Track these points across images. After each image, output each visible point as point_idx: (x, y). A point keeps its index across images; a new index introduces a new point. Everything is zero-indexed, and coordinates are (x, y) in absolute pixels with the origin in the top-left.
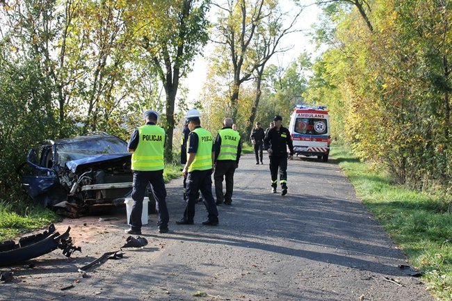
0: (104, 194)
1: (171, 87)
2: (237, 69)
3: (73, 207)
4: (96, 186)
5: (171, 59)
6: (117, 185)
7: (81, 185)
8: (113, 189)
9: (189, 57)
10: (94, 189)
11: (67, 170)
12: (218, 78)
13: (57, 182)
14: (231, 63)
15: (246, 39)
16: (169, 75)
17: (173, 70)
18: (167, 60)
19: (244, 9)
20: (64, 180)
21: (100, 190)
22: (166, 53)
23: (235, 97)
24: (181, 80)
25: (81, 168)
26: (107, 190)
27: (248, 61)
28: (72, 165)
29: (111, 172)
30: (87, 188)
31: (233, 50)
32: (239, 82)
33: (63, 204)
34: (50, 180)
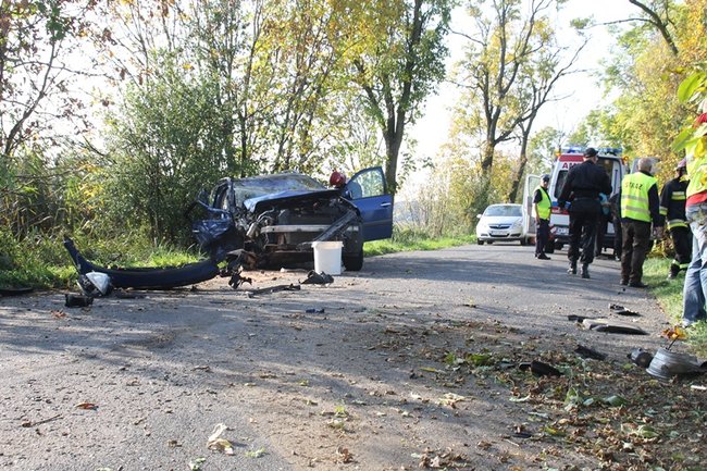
0: (288, 238)
1: (393, 136)
2: (492, 123)
3: (251, 256)
4: (278, 228)
5: (395, 100)
6: (305, 228)
7: (260, 226)
8: (299, 232)
9: (419, 96)
10: (276, 231)
11: (245, 210)
12: (464, 137)
13: (232, 227)
14: (483, 115)
15: (505, 82)
16: (391, 121)
17: (396, 115)
18: (389, 100)
19: (503, 41)
20: (241, 223)
21: (283, 233)
22: (387, 91)
23: (487, 163)
24: (408, 128)
25: (261, 207)
26: (292, 233)
27: (508, 113)
28: (250, 204)
29: (298, 213)
30: (267, 229)
31: (487, 99)
32: (494, 142)
33: (238, 252)
34: (224, 224)
